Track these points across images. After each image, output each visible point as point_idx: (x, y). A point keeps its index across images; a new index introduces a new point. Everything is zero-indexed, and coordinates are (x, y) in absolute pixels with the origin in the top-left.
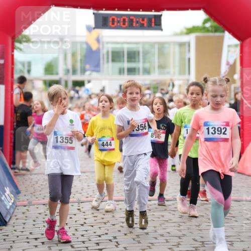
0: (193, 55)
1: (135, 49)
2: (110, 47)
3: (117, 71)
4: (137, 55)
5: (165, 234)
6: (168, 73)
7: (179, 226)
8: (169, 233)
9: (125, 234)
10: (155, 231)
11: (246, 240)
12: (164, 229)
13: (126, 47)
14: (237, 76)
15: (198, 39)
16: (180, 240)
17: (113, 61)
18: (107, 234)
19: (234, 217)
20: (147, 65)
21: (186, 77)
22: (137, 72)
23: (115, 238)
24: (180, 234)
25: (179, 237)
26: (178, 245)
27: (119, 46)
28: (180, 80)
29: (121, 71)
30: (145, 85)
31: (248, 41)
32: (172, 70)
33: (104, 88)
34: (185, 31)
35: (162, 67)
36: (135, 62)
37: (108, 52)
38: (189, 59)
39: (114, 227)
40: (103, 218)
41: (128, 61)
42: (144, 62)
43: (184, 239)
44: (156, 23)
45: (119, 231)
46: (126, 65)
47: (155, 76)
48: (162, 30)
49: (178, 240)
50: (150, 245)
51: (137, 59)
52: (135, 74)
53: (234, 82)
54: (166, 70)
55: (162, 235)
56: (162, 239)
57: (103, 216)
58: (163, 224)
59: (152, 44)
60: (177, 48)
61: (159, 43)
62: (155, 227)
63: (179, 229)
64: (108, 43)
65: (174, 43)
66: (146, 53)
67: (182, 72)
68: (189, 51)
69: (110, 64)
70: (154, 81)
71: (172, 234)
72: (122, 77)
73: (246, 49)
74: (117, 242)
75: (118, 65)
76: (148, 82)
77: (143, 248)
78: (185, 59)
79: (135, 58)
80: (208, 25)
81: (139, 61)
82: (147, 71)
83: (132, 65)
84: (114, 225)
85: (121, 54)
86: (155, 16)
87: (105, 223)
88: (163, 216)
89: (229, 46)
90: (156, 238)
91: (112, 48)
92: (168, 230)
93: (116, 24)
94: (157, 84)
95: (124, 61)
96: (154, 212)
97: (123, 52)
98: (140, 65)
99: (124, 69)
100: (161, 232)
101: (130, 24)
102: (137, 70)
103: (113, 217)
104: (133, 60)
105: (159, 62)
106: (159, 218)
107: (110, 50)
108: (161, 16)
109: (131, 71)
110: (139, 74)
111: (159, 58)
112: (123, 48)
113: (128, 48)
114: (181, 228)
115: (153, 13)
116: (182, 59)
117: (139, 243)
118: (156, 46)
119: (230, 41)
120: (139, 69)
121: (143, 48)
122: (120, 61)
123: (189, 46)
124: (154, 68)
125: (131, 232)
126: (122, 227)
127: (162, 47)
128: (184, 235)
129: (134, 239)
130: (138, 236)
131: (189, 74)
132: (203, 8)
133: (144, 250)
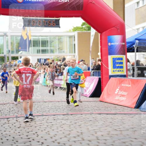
0: (76, 42)
1: (45, 40)
3: (36, 51)
4: (47, 43)
6: (64, 52)
7: (70, 126)
8: (64, 129)
9: (42, 131)
10: (58, 129)
14: (99, 54)
15: (79, 34)
20: (52, 48)
21: (73, 54)
23: (36, 133)
24: (70, 129)
25: (70, 131)
26: (69, 134)
27: (37, 38)
28: (70, 56)
29: (38, 51)
30: (51, 59)
31: (104, 33)
36: (46, 46)
41: (42, 46)
42: (51, 46)
43: (72, 132)
44: (56, 24)
45: (39, 130)
46: (41, 48)
48: (60, 27)
50: (55, 135)
52: (46, 53)
55: (61, 131)
58: (62, 125)
60: (68, 39)
61: (58, 36)
62: (57, 127)
65: (66, 36)
68: (74, 40)
69: (32, 48)
70: (56, 56)
72: (39, 54)
73: (103, 37)
74: (38, 135)
75: (36, 48)
80: (84, 26)
81: (48, 46)
82: (52, 52)
83: (44, 48)
84: (36, 127)
86: (56, 20)
87: (31, 126)
88: (61, 122)
90: (58, 132)
91: (34, 39)
93: (35, 24)
95: (40, 46)
97: (39, 41)
98: (48, 48)
99: (40, 50)
102: (47, 51)
105: (58, 46)
106: (59, 123)
107: (32, 40)
108: (59, 20)
109: (44, 51)
110: (48, 53)
111: (58, 44)
112: (40, 39)
113: (42, 39)
114: (71, 127)
115: (55, 18)
117: (49, 134)
118: (57, 38)
121: (50, 39)
122: (38, 46)
123: (74, 37)
124: (56, 50)
125: (45, 130)
126: (40, 128)
127: (60, 39)
128: (72, 130)
129: (46, 133)
130: (48, 131)
131: (75, 52)
132: (81, 16)
133: (51, 138)
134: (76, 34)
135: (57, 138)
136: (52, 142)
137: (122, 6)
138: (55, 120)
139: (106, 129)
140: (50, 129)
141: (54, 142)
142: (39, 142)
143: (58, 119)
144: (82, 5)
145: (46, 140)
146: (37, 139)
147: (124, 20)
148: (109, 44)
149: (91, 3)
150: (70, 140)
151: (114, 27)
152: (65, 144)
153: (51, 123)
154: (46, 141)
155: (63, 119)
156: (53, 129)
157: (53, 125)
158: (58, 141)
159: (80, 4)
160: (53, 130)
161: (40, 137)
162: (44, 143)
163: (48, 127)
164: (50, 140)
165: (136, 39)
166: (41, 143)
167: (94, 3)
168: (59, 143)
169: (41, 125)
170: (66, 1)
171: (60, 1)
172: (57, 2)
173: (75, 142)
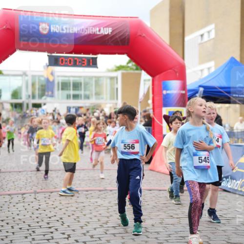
0: (119, 86)
1: (78, 81)
2: (60, 80)
3: (65, 96)
4: (79, 85)
5: (98, 215)
6: (102, 98)
7: (108, 209)
8: (100, 214)
9: (69, 216)
10: (91, 213)
11: (154, 217)
12: (97, 211)
13: (72, 79)
14: (150, 102)
15: (123, 75)
16: (108, 219)
17: (62, 89)
18: (55, 216)
19: (146, 202)
20: (87, 93)
21: (115, 101)
22: (80, 98)
23: (61, 218)
24: (108, 215)
25: (108, 217)
26: (107, 223)
27: (67, 79)
28: (110, 103)
29: (68, 97)
30: (86, 107)
31: (157, 77)
32: (105, 96)
33: (55, 108)
34: (115, 68)
35: (98, 94)
36: (78, 90)
37: (58, 83)
38: (117, 89)
39: (60, 211)
40: (53, 205)
41: (73, 90)
42: (85, 90)
43: (111, 218)
44: (93, 63)
45: (65, 214)
46: (72, 92)
47: (93, 101)
48: (97, 68)
49: (106, 219)
50: (86, 223)
51: (80, 88)
52: (78, 99)
53: (148, 105)
54: (101, 96)
55: (95, 216)
56: (95, 219)
57: (53, 203)
58: (97, 208)
59: (91, 78)
60: (108, 81)
61: (95, 77)
62: (91, 210)
63: (108, 211)
64: (58, 76)
65: (107, 77)
66: (86, 84)
67: (112, 98)
68: (117, 83)
69: (60, 91)
70: (92, 104)
71: (103, 215)
72: (69, 101)
73: (156, 83)
74: (63, 222)
75: (66, 92)
76: (87, 105)
77: (81, 225)
78: (114, 89)
79: (78, 87)
80: (130, 65)
81: (81, 90)
82: (87, 97)
83: (76, 92)
84: (61, 209)
85: (69, 85)
86: (93, 58)
87: (54, 208)
88: (97, 202)
89: (145, 80)
90: (91, 218)
91: (62, 80)
92: (99, 212)
93: (64, 63)
94: (94, 106)
95: (70, 90)
96: (90, 199)
97: (70, 83)
98: (82, 92)
99: (70, 95)
100: (94, 213)
101: (75, 63)
102: (80, 96)
103: (61, 203)
105: (95, 90)
106: (94, 204)
107: (60, 82)
108: (96, 58)
109: (76, 97)
110: (81, 99)
111: (96, 87)
112: (70, 80)
113: (73, 80)
114: (110, 210)
115: (91, 56)
116: (112, 89)
117: (79, 222)
118: (94, 79)
119: (145, 76)
120: (81, 95)
121: (84, 80)
122: (67, 90)
123: (117, 79)
124: (92, 95)
125: (73, 214)
126: (67, 210)
127: (98, 80)
128: (111, 216)
129: (75, 219)
130: (78, 217)
131: (117, 99)
132: (126, 53)
133: (82, 227)
134: (119, 74)
135: (89, 227)
136: (83, 235)
137: (181, 39)
138: (87, 198)
139: (158, 215)
140: (81, 213)
141: (84, 234)
142: (64, 234)
143: (92, 196)
144: (129, 39)
145: (74, 230)
146: (61, 229)
147: (183, 58)
148: (164, 92)
149: (140, 36)
150: (107, 232)
151: (170, 69)
152: (101, 239)
153: (83, 203)
154: (73, 233)
155: (99, 198)
156: (84, 213)
157: (84, 206)
158: (90, 234)
159: (125, 38)
160: (85, 215)
161: (65, 225)
162: (71, 236)
163: (78, 209)
164: (79, 232)
165: (200, 86)
166: (67, 237)
167: (144, 37)
168: (92, 237)
169: (67, 205)
170: (106, 33)
171: (98, 33)
172: (95, 35)
173: (115, 236)
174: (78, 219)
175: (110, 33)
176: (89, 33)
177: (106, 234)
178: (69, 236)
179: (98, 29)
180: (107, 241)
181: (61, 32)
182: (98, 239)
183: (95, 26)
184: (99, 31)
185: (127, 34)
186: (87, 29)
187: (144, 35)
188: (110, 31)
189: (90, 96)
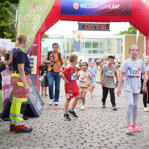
0: (123, 44)
1: (96, 42)
3: (88, 52)
4: (97, 44)
6: (112, 53)
8: (112, 121)
9: (93, 121)
10: (106, 120)
15: (126, 37)
17: (86, 47)
18: (84, 121)
20: (102, 49)
21: (120, 55)
22: (97, 53)
23: (88, 122)
24: (117, 121)
25: (117, 123)
26: (116, 126)
27: (89, 40)
28: (117, 56)
29: (90, 52)
30: (101, 58)
35: (109, 50)
36: (96, 47)
37: (84, 43)
38: (122, 46)
41: (93, 47)
42: (100, 48)
44: (107, 28)
45: (90, 120)
46: (92, 49)
48: (109, 31)
50: (104, 125)
51: (97, 46)
52: (96, 53)
54: (111, 51)
55: (109, 122)
57: (82, 114)
58: (110, 117)
60: (116, 41)
61: (108, 39)
63: (117, 119)
65: (115, 39)
66: (101, 44)
67: (118, 53)
68: (122, 42)
70: (105, 56)
72: (90, 54)
74: (89, 124)
75: (89, 49)
78: (120, 46)
79: (96, 46)
81: (98, 47)
82: (102, 52)
83: (95, 49)
84: (87, 118)
86: (106, 25)
87: (83, 117)
88: (110, 114)
90: (106, 123)
91: (86, 41)
93: (88, 28)
95: (91, 47)
97: (91, 43)
102: (97, 51)
103: (87, 114)
104: (95, 47)
105: (107, 47)
106: (108, 115)
108: (109, 24)
109: (94, 52)
110: (98, 53)
111: (107, 46)
112: (91, 41)
113: (93, 41)
115: (106, 23)
116: (118, 46)
117: (99, 124)
118: (106, 40)
120: (98, 51)
121: (100, 41)
122: (89, 47)
123: (122, 40)
124: (105, 50)
125: (95, 121)
126: (91, 118)
127: (109, 41)
128: (119, 122)
129: (96, 123)
131: (122, 53)
132: (129, 21)
133: (101, 128)
134: (123, 37)
135: (105, 128)
140: (100, 120)
141: (103, 131)
142: (90, 131)
143: (107, 111)
144: (131, 11)
145: (96, 129)
146: (88, 128)
149: (139, 9)
150: (117, 131)
153: (101, 114)
157: (102, 116)
158: (107, 131)
159: (128, 11)
160: (102, 121)
161: (91, 126)
163: (99, 118)
166: (92, 132)
167: (141, 10)
168: (107, 133)
169: (91, 116)
170: (116, 8)
171: (110, 8)
172: (108, 9)
173: (122, 133)
174: (98, 123)
175: (118, 8)
176: (104, 8)
177: (116, 131)
178: (93, 132)
179: (110, 5)
180: (117, 135)
181: (87, 8)
182: (112, 134)
183: (108, 4)
184: (111, 6)
185: (130, 8)
186: (103, 5)
187: (141, 8)
188: (119, 6)
189: (104, 51)
